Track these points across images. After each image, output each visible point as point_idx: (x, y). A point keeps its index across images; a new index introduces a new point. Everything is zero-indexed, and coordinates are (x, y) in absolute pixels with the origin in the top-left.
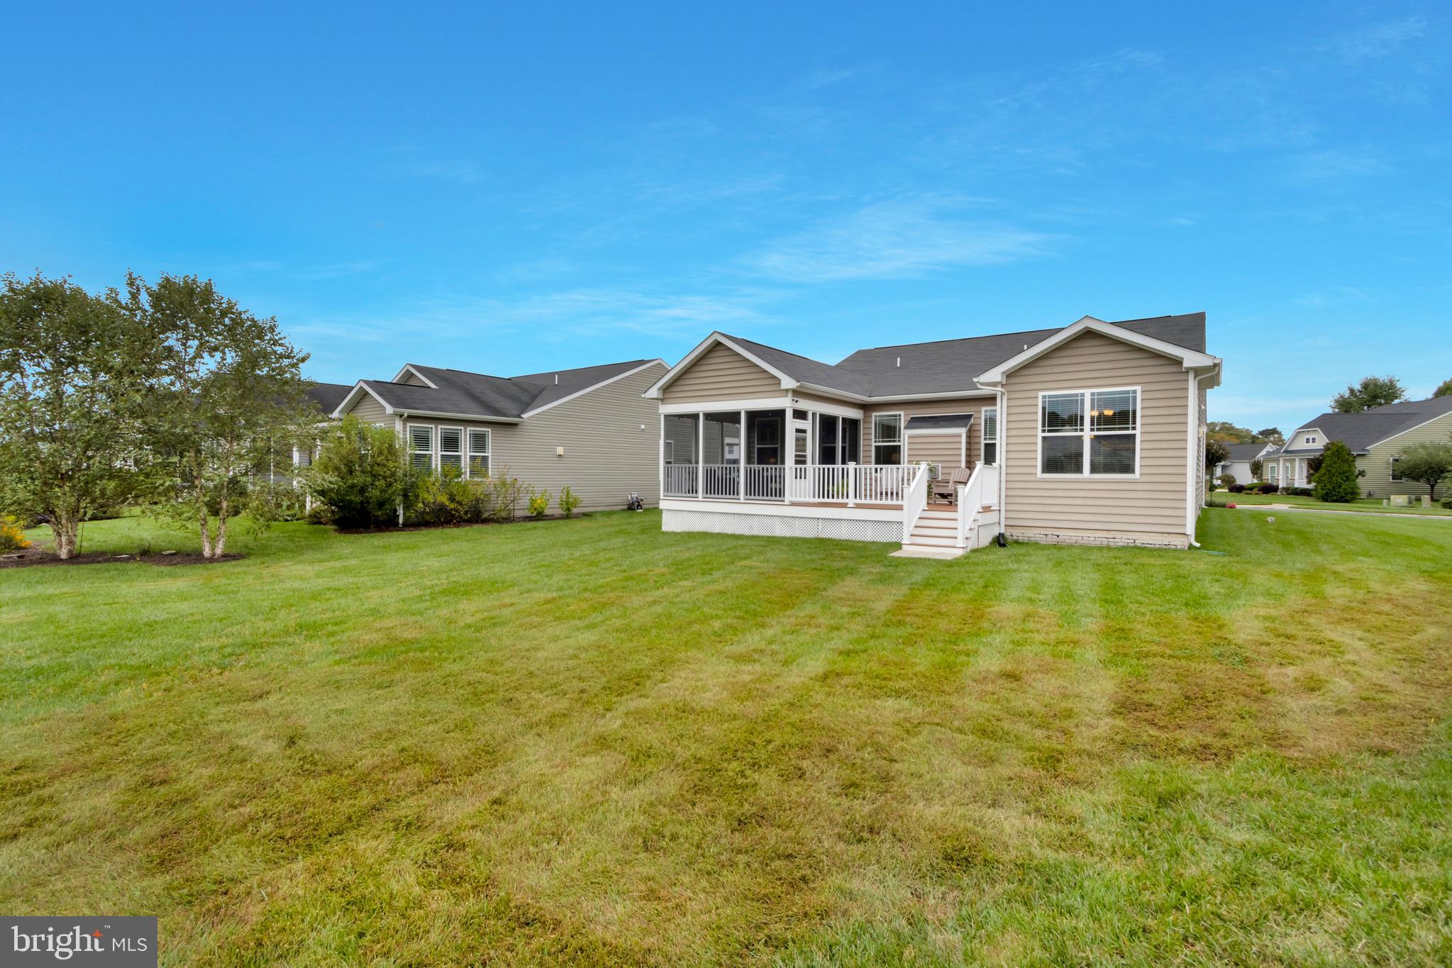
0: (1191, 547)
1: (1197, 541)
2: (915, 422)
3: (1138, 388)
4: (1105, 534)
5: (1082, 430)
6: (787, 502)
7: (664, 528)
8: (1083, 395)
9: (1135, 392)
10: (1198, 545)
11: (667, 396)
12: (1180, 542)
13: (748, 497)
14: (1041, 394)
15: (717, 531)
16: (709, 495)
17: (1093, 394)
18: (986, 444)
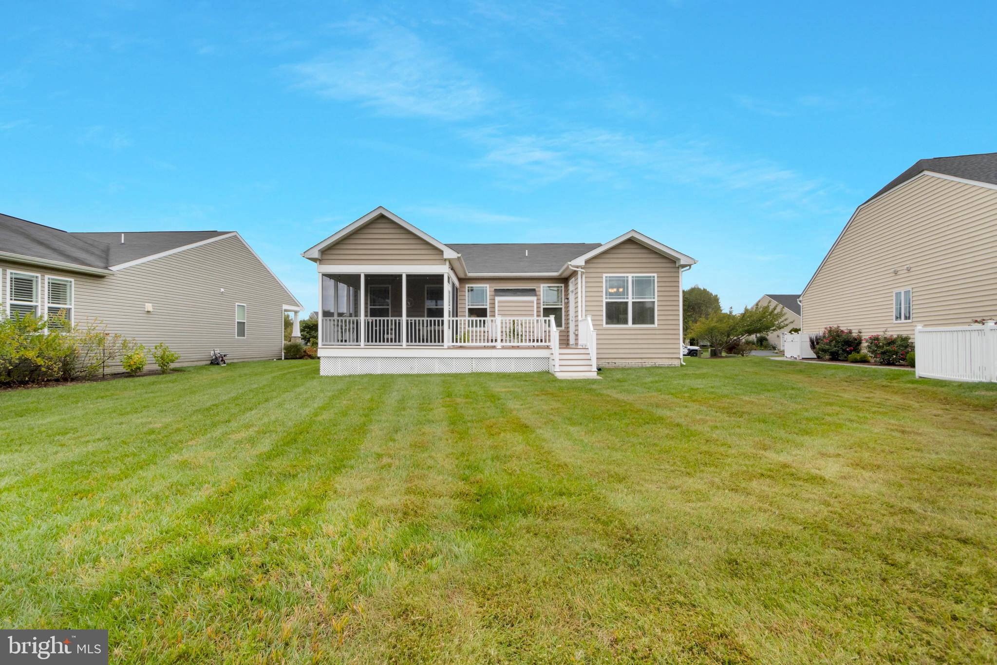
0: (682, 365)
1: (684, 362)
2: (499, 292)
3: (655, 275)
4: (640, 361)
5: (627, 298)
6: (446, 347)
7: (322, 373)
8: (627, 277)
9: (654, 277)
10: (684, 364)
11: (326, 257)
12: (676, 363)
13: (410, 343)
14: (605, 275)
15: (379, 372)
16: (370, 343)
17: (633, 277)
18: (544, 309)
